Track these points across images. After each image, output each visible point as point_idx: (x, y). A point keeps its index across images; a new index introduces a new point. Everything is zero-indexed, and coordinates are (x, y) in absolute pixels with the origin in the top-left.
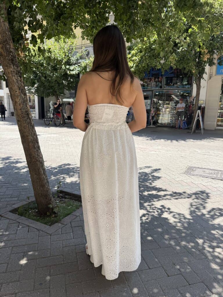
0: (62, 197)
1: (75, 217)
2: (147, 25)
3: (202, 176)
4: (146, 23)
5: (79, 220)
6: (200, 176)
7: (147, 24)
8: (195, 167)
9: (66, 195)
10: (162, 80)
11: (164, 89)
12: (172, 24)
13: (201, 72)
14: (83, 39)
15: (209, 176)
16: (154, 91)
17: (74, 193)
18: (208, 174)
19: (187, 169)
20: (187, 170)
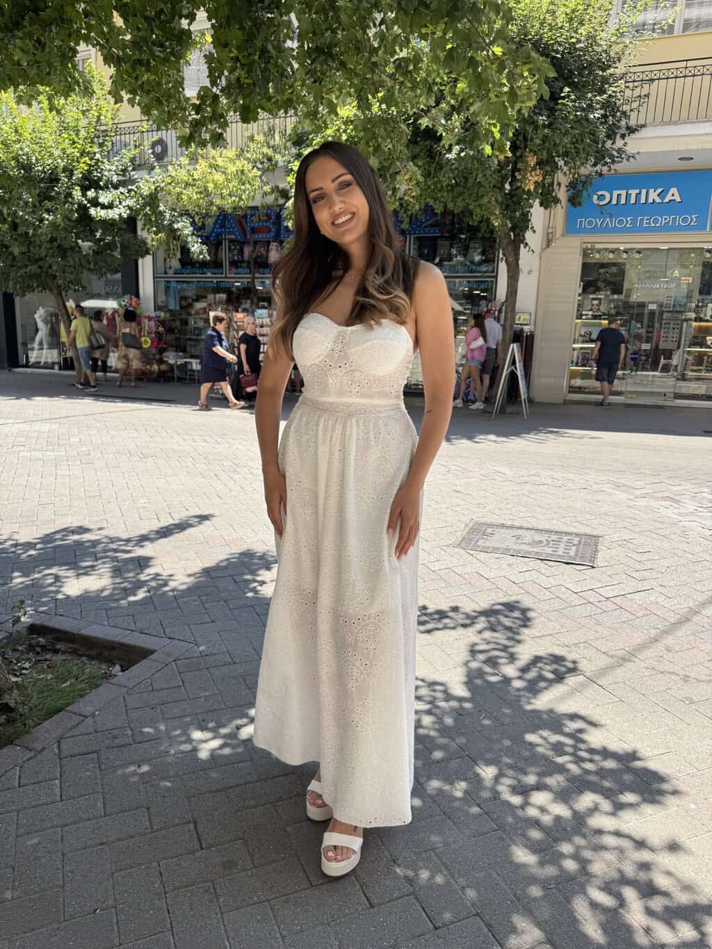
0: (44, 649)
1: (77, 719)
2: (325, 67)
3: (511, 552)
4: (323, 58)
5: (92, 729)
6: (506, 551)
7: (326, 61)
8: (491, 525)
9: (58, 640)
10: (405, 246)
12: (403, 64)
13: (521, 225)
14: (118, 100)
15: (530, 553)
17: (83, 632)
18: (529, 544)
19: (467, 529)
20: (468, 533)
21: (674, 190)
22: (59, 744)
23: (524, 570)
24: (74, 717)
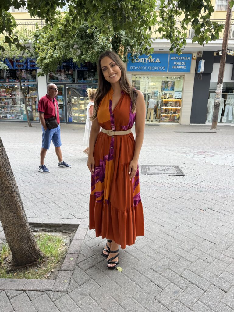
6: (157, 174)
8: (147, 166)
11: (77, 83)
16: (66, 84)
18: (162, 171)
20: (142, 169)
21: (158, 59)
22: (78, 266)
23: (167, 179)
24: (74, 254)
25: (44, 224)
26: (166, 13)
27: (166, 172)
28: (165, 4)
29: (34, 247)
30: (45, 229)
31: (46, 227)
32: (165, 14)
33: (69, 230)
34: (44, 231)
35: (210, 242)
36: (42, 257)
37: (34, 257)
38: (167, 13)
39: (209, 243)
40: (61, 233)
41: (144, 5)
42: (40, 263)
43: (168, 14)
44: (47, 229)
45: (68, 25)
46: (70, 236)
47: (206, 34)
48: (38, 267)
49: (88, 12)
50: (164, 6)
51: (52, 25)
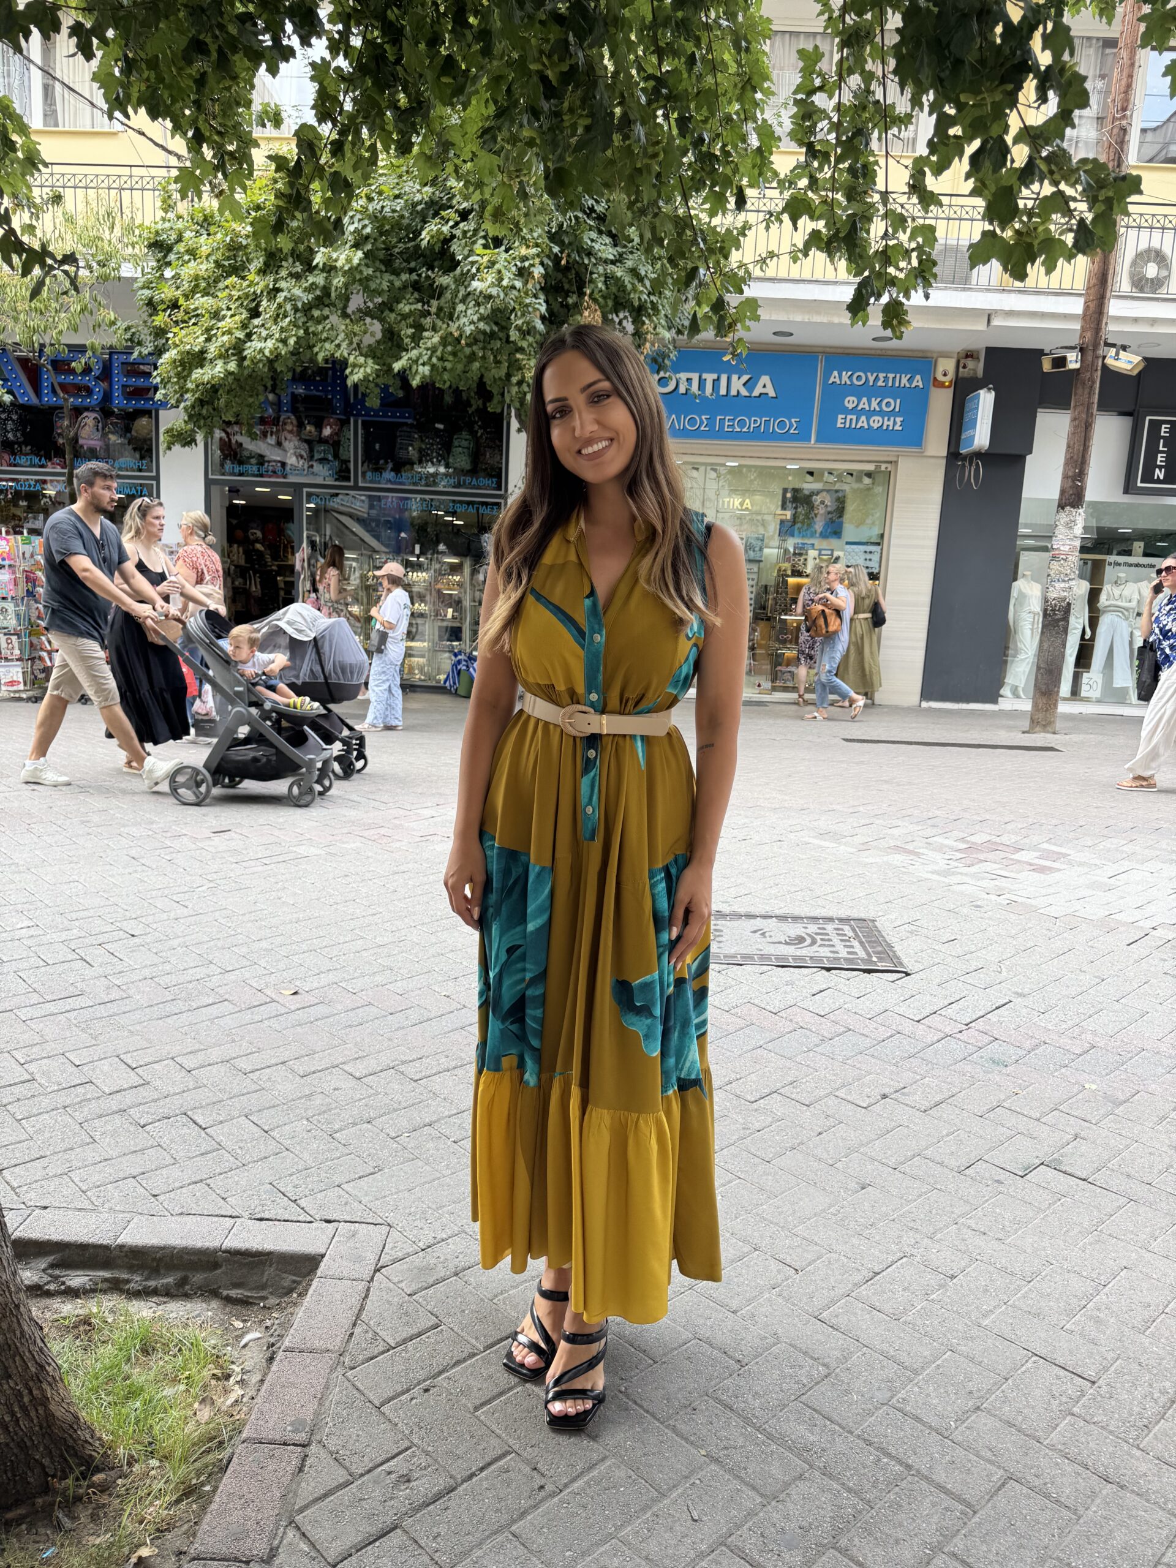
6: (764, 959)
11: (360, 484)
15: (800, 958)
16: (305, 490)
18: (788, 943)
21: (765, 379)
22: (298, 1528)
23: (816, 989)
24: (279, 1451)
25: (121, 1247)
26: (830, 118)
27: (805, 951)
28: (820, 74)
29: (45, 1401)
30: (128, 1281)
31: (132, 1269)
32: (823, 124)
33: (263, 1287)
34: (121, 1291)
35: (1062, 1373)
36: (90, 1466)
37: (43, 1467)
38: (835, 119)
39: (1058, 1377)
40: (215, 1304)
41: (710, 79)
42: (72, 1503)
43: (837, 127)
44: (137, 1281)
45: (307, 170)
46: (268, 1323)
47: (1043, 223)
48: (59, 1527)
49: (418, 108)
50: (818, 82)
51: (221, 167)
